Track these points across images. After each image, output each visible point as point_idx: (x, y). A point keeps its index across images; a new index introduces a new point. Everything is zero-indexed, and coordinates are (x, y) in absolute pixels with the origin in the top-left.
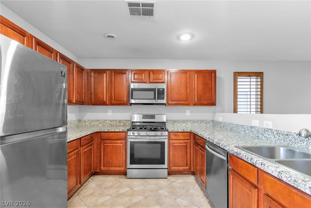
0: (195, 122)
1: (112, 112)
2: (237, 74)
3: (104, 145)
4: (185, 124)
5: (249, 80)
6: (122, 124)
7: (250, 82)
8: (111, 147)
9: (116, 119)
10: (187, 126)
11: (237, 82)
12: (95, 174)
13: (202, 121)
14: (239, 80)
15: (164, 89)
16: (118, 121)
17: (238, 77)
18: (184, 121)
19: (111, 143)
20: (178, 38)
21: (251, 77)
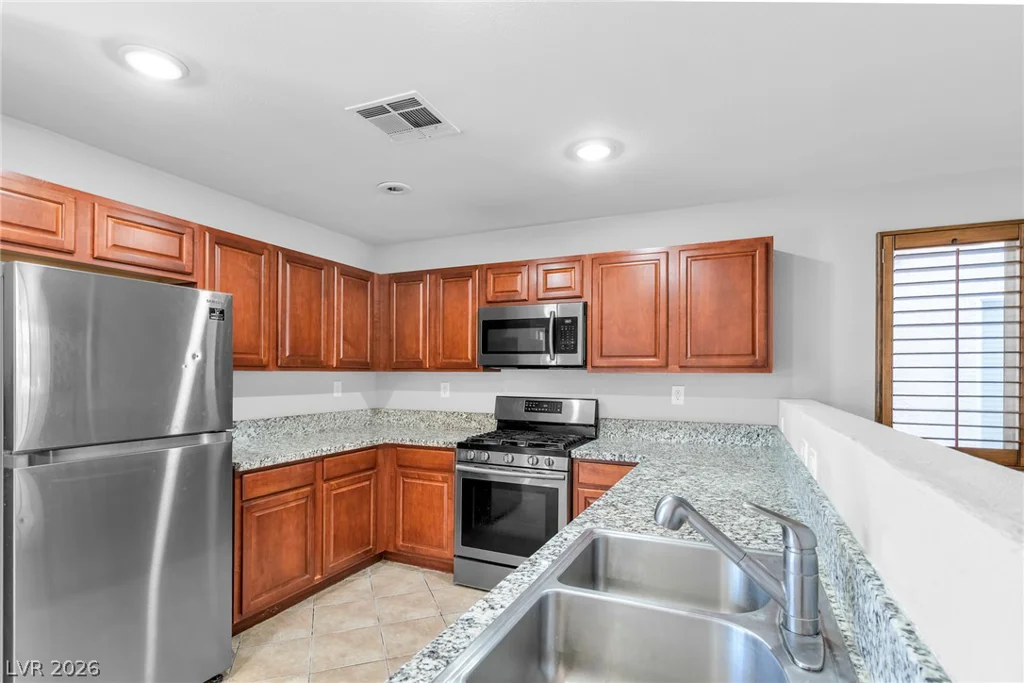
0: (706, 430)
1: (451, 390)
2: (890, 242)
3: (404, 482)
4: (667, 435)
5: (951, 260)
6: (474, 424)
7: (958, 267)
8: (420, 489)
9: (460, 411)
10: (674, 441)
11: (892, 271)
12: (383, 556)
13: (732, 428)
14: (898, 264)
15: (575, 320)
16: (465, 416)
17: (896, 253)
18: (663, 426)
19: (419, 479)
20: (570, 153)
21: (962, 248)
